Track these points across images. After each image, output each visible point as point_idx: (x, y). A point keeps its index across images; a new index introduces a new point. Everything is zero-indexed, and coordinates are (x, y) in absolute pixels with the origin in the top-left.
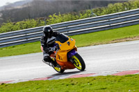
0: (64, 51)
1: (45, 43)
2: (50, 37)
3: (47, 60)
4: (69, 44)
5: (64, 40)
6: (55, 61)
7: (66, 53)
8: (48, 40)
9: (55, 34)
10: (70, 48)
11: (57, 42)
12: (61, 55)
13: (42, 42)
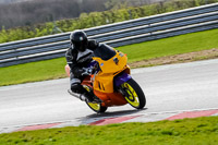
0: (108, 74)
1: (74, 61)
2: (83, 50)
3: (77, 89)
4: (116, 61)
5: (107, 54)
6: (92, 91)
7: (111, 78)
8: (80, 55)
9: (92, 45)
10: (119, 68)
11: (95, 59)
12: (103, 82)
13: (68, 59)
